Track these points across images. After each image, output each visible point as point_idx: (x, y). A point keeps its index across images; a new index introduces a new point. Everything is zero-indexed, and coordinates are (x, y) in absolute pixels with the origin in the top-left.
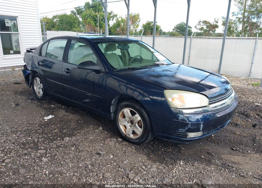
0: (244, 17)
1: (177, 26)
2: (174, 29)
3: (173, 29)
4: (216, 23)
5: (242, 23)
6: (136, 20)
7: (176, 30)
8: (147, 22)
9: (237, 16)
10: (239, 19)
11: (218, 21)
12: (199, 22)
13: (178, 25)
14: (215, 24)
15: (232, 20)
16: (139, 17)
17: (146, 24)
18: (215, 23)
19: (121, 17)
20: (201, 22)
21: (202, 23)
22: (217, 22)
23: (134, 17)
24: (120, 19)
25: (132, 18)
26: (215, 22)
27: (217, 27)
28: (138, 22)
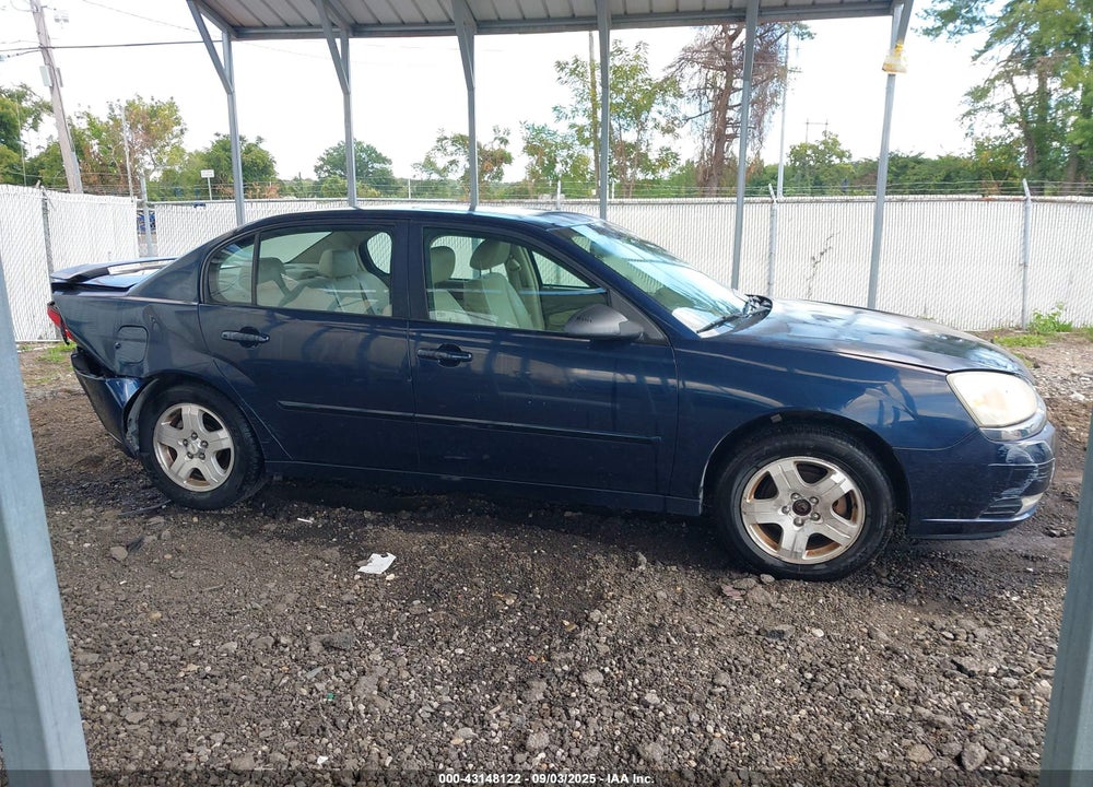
0: (595, 125)
1: (331, 155)
2: (321, 167)
3: (317, 169)
4: (502, 146)
5: (592, 144)
6: (166, 128)
7: (328, 171)
8: (217, 138)
9: (572, 121)
10: (581, 130)
11: (507, 138)
12: (440, 140)
13: (335, 150)
14: (496, 148)
15: (555, 133)
16: (179, 114)
17: (214, 146)
18: (496, 145)
19: (88, 115)
20: (446, 138)
21: (450, 142)
22: (504, 141)
23: (154, 113)
24: (82, 124)
25: (143, 118)
26: (498, 142)
27: (506, 158)
28: (176, 137)
